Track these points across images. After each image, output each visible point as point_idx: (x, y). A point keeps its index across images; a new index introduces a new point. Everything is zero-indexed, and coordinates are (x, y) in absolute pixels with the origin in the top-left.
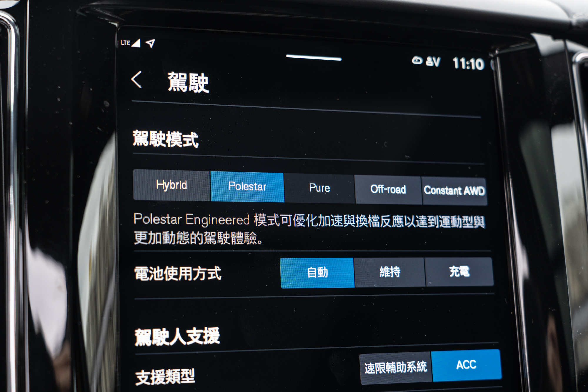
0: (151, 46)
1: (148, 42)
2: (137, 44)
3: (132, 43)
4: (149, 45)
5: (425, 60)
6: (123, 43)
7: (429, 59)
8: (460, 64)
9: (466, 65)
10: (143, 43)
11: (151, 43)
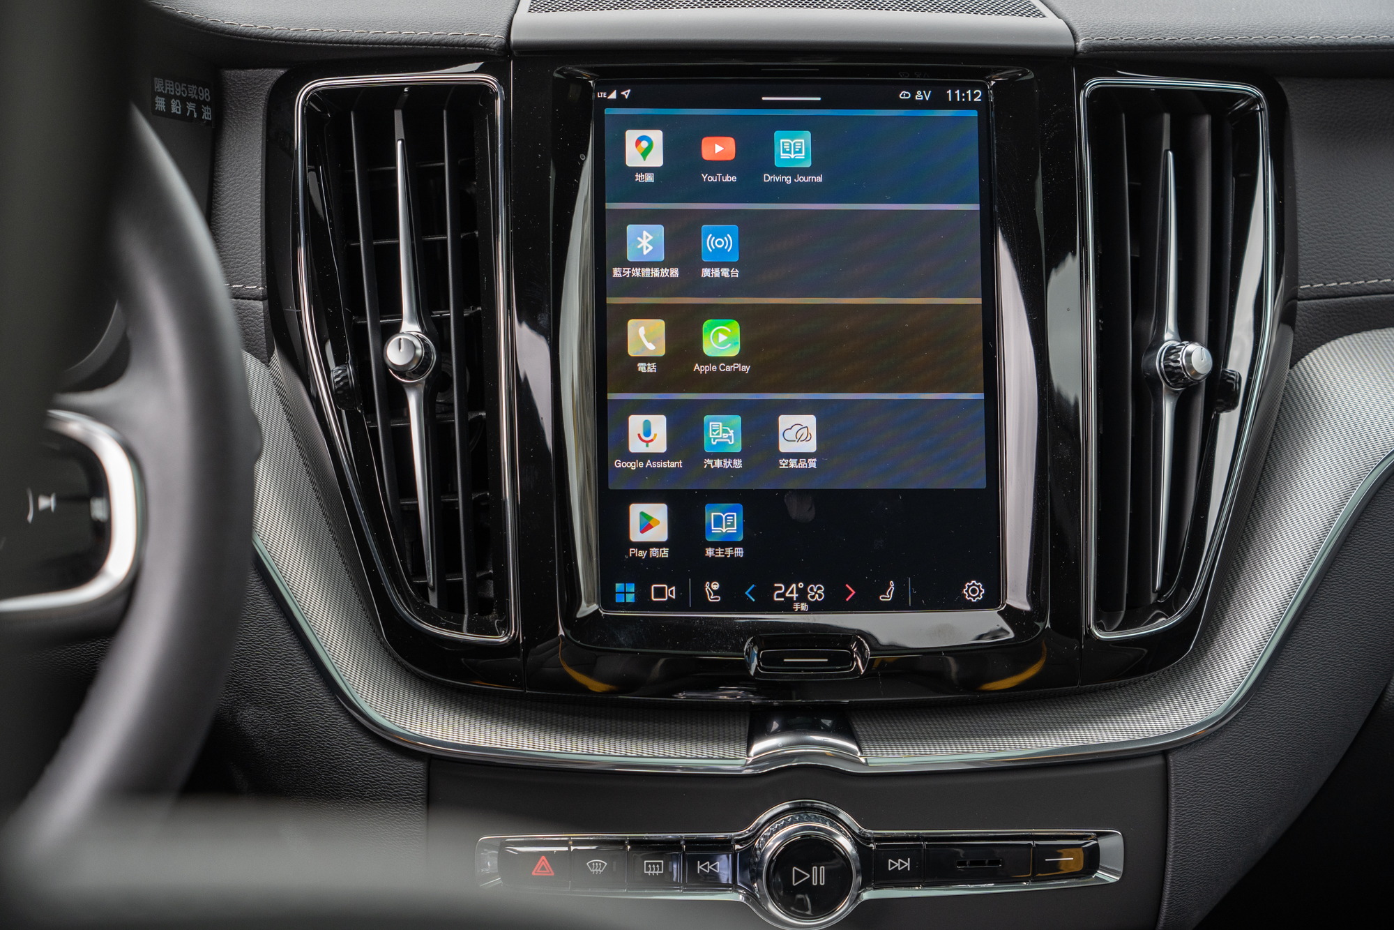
0: (627, 97)
1: (623, 93)
2: (613, 96)
3: (608, 95)
4: (624, 96)
5: (914, 94)
6: (600, 95)
7: (919, 92)
8: (954, 96)
9: (961, 97)
10: (618, 94)
11: (626, 93)
